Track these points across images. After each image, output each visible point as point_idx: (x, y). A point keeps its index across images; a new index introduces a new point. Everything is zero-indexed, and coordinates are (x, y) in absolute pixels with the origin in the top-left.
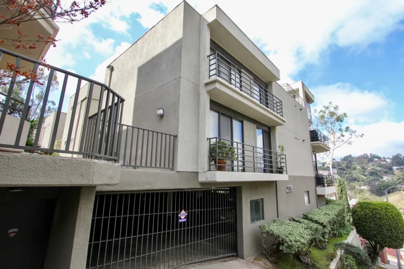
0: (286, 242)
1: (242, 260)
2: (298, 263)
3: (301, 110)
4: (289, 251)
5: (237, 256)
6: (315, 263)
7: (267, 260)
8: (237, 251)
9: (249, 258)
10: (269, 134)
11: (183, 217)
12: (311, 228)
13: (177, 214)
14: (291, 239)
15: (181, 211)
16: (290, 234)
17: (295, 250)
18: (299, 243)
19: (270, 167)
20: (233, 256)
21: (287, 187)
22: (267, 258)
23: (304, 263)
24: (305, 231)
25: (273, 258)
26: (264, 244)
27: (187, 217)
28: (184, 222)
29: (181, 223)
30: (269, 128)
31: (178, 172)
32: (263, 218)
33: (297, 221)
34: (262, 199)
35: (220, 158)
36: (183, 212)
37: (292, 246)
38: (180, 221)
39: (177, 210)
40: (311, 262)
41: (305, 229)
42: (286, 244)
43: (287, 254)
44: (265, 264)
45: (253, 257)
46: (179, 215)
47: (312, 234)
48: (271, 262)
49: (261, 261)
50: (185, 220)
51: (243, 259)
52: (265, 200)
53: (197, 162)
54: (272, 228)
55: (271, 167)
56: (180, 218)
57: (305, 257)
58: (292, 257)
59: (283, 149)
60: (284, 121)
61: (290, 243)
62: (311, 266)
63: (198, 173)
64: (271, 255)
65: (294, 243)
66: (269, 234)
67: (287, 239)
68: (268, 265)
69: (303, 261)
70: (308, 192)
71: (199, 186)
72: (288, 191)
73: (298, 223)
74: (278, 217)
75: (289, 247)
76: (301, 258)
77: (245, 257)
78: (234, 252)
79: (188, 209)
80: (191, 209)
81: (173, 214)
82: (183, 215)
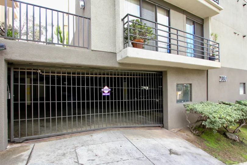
0: (209, 118)
1: (166, 130)
2: (223, 138)
3: (244, 5)
4: (211, 126)
5: (163, 127)
6: (244, 141)
7: (191, 133)
8: (163, 123)
9: (174, 129)
10: (202, 26)
11: (106, 92)
12: (242, 110)
13: (100, 89)
14: (216, 116)
15: (104, 86)
16: (215, 112)
17: (219, 126)
18: (224, 120)
19: (200, 53)
20: (160, 126)
21: (220, 77)
22: (191, 131)
23: (231, 139)
24: (235, 112)
25: (197, 132)
26: (188, 119)
27: (111, 92)
28: (108, 96)
29: (104, 96)
30: (203, 20)
31: (92, 50)
32: (191, 100)
33: (227, 104)
34: (191, 84)
35: (132, 34)
36: (106, 87)
37: (215, 122)
38: (104, 94)
39: (100, 85)
40: (239, 139)
41: (235, 110)
42: (208, 120)
43: (211, 129)
44: (187, 135)
45: (177, 130)
46: (102, 90)
47: (243, 115)
48: (194, 134)
49: (184, 132)
50: (109, 94)
51: (168, 129)
52: (193, 85)
53: (114, 44)
54: (196, 106)
55: (203, 53)
56: (104, 92)
57: (232, 134)
58: (215, 132)
59: (216, 36)
60: (220, 9)
61: (213, 120)
62: (238, 142)
63: (116, 53)
64: (195, 129)
65: (218, 119)
66: (194, 112)
67: (211, 116)
68: (190, 137)
69: (230, 137)
70: (244, 84)
71: (117, 66)
72: (220, 80)
73: (228, 106)
74: (207, 100)
75: (212, 123)
76: (228, 134)
77: (169, 128)
78: (160, 124)
79: (111, 86)
80: (115, 86)
81: (96, 89)
82: (106, 90)
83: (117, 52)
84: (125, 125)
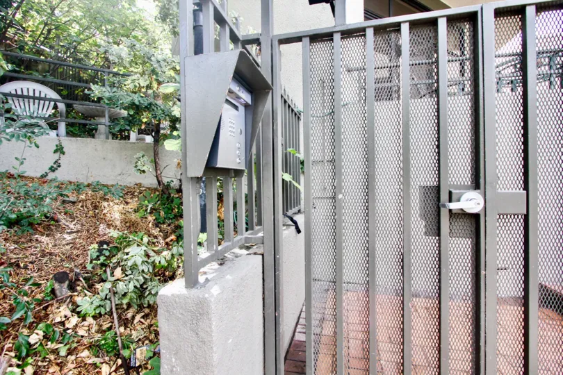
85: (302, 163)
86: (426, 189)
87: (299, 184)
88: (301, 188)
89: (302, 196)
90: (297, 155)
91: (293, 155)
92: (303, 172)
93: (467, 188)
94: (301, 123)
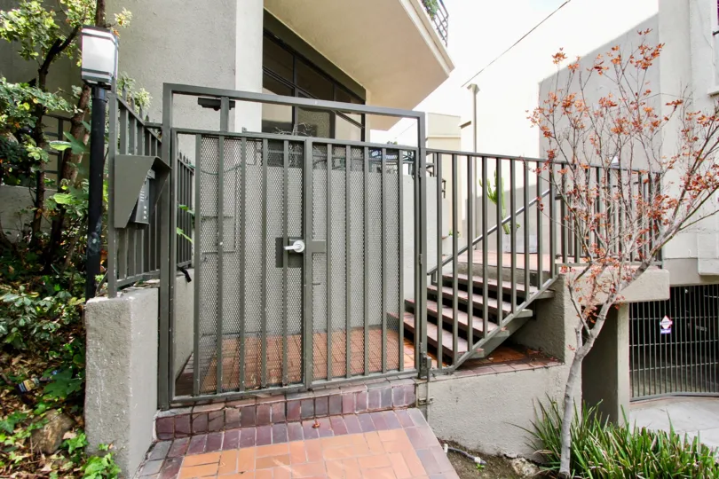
11: (666, 327)
13: (658, 322)
15: (663, 317)
27: (672, 327)
28: (668, 335)
29: (663, 335)
36: (666, 318)
38: (662, 332)
39: (657, 316)
46: (661, 324)
50: (669, 331)
53: (695, 242)
56: (662, 328)
63: (697, 259)
71: (698, 282)
79: (673, 316)
80: (678, 316)
81: (652, 321)
82: (666, 324)
83: (699, 257)
84: (698, 393)
85: (193, 218)
86: (277, 239)
87: (190, 237)
88: (192, 241)
89: (193, 246)
90: (189, 211)
91: (185, 211)
92: (194, 227)
93: (298, 238)
94: (194, 178)
